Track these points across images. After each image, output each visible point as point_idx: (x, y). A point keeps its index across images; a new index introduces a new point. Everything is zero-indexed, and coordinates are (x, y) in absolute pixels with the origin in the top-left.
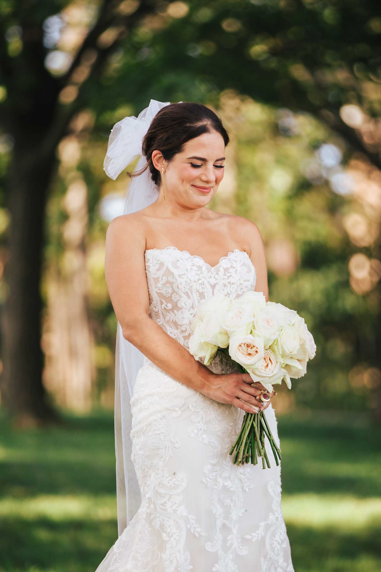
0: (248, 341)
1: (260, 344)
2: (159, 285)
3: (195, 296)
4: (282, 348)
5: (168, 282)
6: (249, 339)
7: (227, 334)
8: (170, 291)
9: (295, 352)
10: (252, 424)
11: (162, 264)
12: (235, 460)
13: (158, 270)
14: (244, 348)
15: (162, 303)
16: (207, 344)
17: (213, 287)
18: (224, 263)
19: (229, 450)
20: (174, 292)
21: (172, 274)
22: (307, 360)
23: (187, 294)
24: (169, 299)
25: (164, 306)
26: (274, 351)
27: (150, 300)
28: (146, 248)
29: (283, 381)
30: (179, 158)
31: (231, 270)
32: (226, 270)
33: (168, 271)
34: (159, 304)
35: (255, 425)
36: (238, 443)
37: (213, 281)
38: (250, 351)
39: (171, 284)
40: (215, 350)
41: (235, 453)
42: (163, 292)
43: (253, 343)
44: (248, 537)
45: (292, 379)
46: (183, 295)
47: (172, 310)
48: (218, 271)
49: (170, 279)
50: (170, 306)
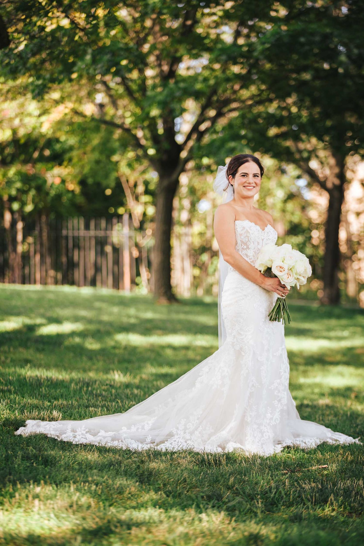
0: (281, 265)
1: (286, 268)
2: (242, 237)
3: (256, 243)
4: (296, 270)
5: (247, 236)
6: (281, 264)
7: (272, 261)
8: (247, 240)
9: (302, 272)
10: (280, 304)
11: (244, 228)
12: (270, 320)
13: (242, 230)
14: (279, 268)
15: (242, 245)
16: (262, 264)
17: (263, 240)
18: (266, 229)
19: (268, 315)
20: (249, 240)
21: (249, 232)
22: (307, 277)
23: (253, 242)
24: (246, 244)
25: (242, 247)
26: (292, 271)
27: (236, 244)
28: (235, 220)
29: (296, 285)
30: (238, 175)
31: (270, 233)
32: (268, 233)
33: (247, 231)
34: (240, 246)
35: (281, 304)
36: (273, 311)
37: (263, 238)
38: (281, 270)
39: (248, 237)
40: (266, 268)
41: (271, 316)
42: (244, 240)
43: (283, 266)
44: (275, 354)
45: (300, 285)
46: (252, 243)
47: (246, 249)
48: (265, 233)
49: (248, 235)
50: (245, 247)
